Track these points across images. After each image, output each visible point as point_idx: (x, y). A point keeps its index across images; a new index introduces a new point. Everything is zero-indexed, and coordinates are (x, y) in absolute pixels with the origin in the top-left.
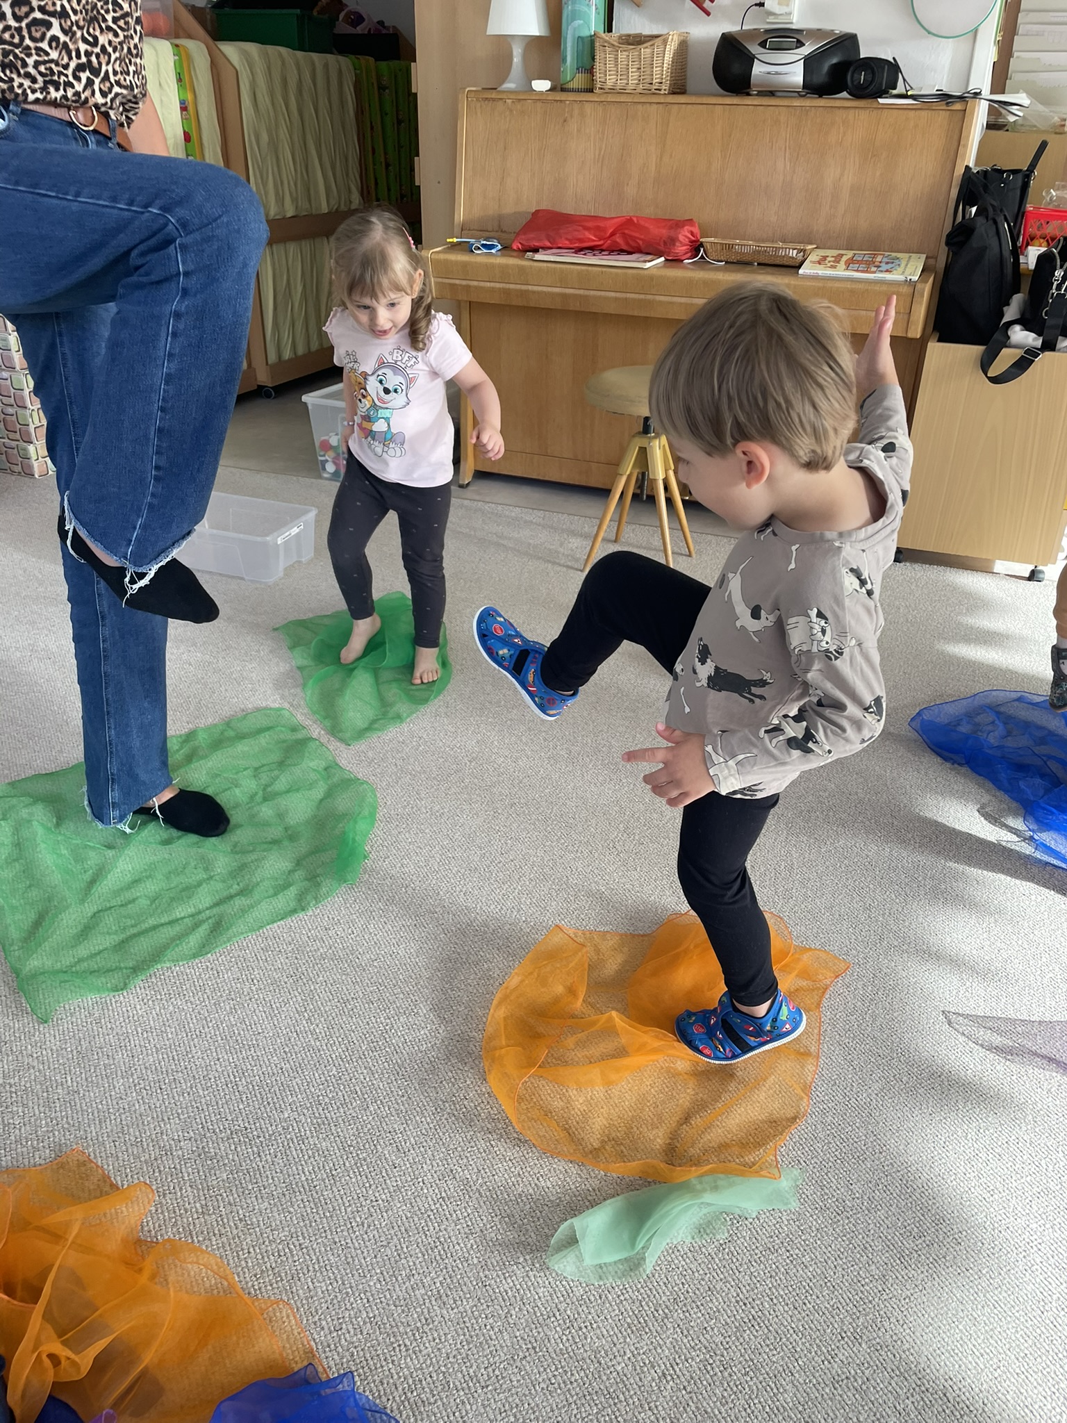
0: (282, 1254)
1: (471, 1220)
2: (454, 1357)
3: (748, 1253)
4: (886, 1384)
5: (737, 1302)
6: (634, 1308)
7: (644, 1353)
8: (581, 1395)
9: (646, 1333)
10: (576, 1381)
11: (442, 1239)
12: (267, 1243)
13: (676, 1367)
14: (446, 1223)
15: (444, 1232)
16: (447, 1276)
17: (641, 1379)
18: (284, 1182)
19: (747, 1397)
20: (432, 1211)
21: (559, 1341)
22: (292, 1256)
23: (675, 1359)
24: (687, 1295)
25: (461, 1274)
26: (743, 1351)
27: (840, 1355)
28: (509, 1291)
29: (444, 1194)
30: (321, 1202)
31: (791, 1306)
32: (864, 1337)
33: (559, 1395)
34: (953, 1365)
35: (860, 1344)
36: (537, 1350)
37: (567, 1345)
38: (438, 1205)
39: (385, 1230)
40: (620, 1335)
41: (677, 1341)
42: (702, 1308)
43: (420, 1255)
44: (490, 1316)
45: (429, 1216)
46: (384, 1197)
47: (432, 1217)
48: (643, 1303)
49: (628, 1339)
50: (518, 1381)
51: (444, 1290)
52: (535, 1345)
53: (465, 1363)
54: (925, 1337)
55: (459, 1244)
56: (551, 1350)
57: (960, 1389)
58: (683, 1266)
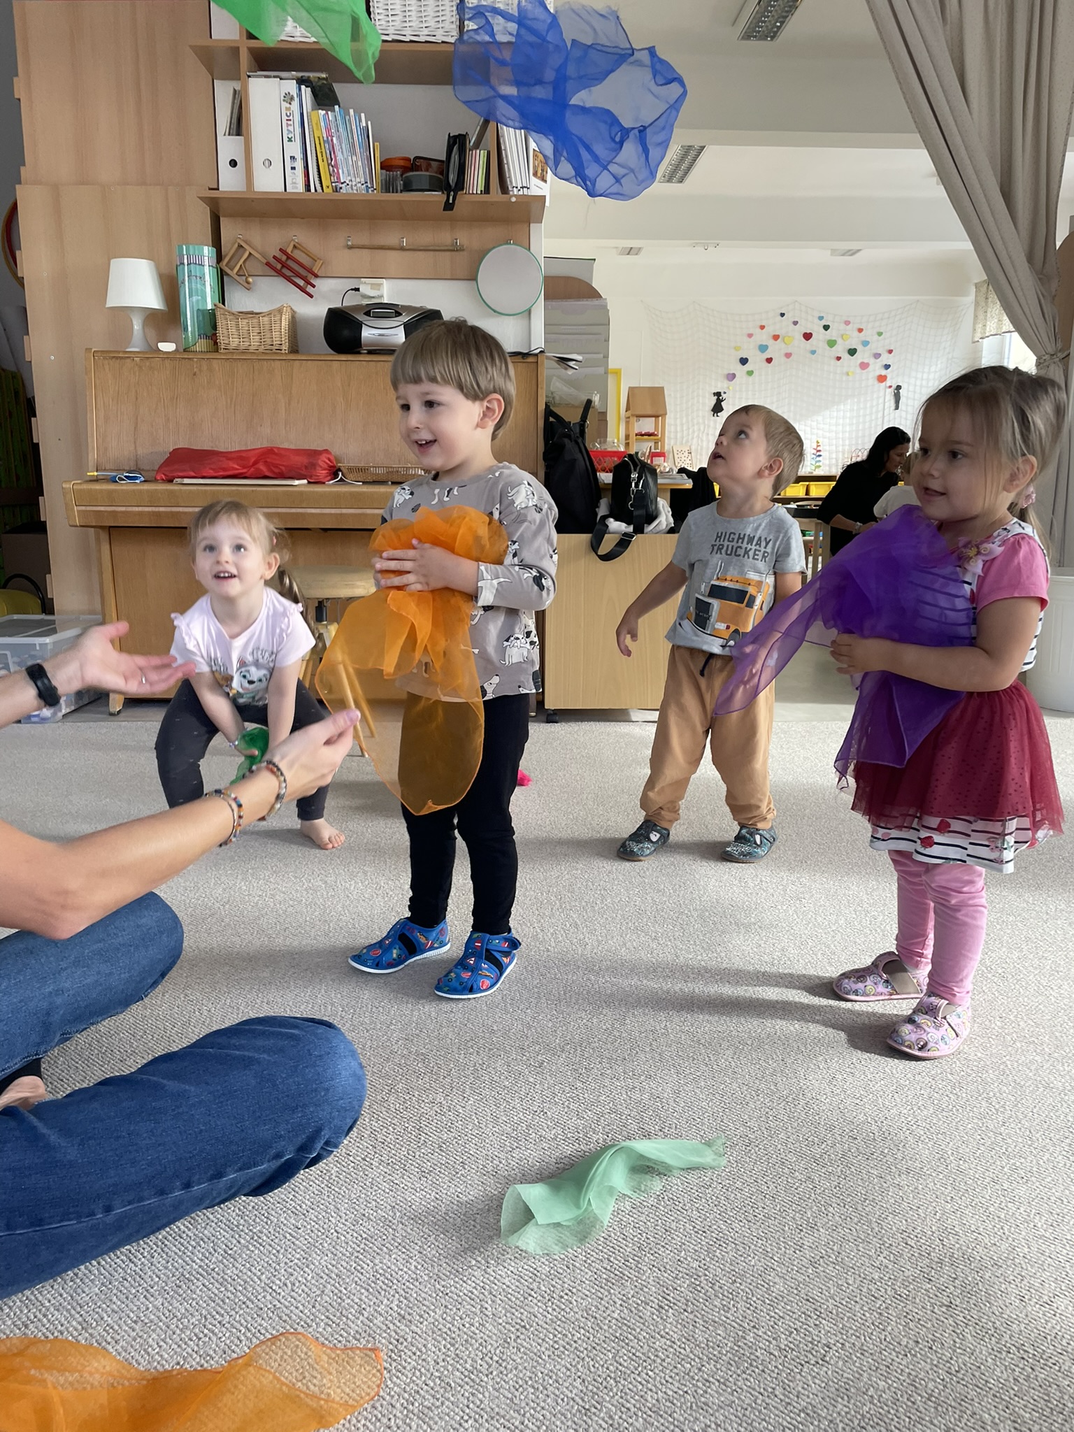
0: (201, 1335)
1: (404, 1247)
2: (443, 1360)
3: (686, 1195)
4: (856, 1251)
5: (696, 1232)
6: (605, 1265)
7: (633, 1296)
8: (590, 1348)
9: (627, 1281)
10: (579, 1339)
11: (381, 1271)
12: (178, 1332)
13: (668, 1297)
14: (378, 1257)
15: (381, 1265)
16: (402, 1299)
17: (640, 1317)
18: (173, 1276)
19: (745, 1298)
20: (358, 1252)
21: (545, 1313)
22: (215, 1334)
23: (664, 1292)
24: (648, 1241)
25: (416, 1292)
26: (722, 1266)
27: (806, 1243)
28: (474, 1290)
29: (364, 1236)
30: (226, 1280)
31: (745, 1221)
32: (819, 1224)
33: (568, 1356)
34: (901, 1222)
35: (818, 1230)
36: (528, 1327)
37: (555, 1314)
38: (362, 1246)
39: (313, 1282)
40: (602, 1290)
41: (658, 1277)
42: (667, 1246)
43: (363, 1291)
44: (464, 1316)
45: (357, 1257)
46: (298, 1256)
47: (361, 1256)
48: (612, 1259)
49: (612, 1291)
50: (521, 1358)
51: (405, 1311)
52: (523, 1324)
53: (457, 1362)
54: (867, 1209)
55: (402, 1270)
56: (540, 1323)
57: (917, 1237)
58: (633, 1221)
